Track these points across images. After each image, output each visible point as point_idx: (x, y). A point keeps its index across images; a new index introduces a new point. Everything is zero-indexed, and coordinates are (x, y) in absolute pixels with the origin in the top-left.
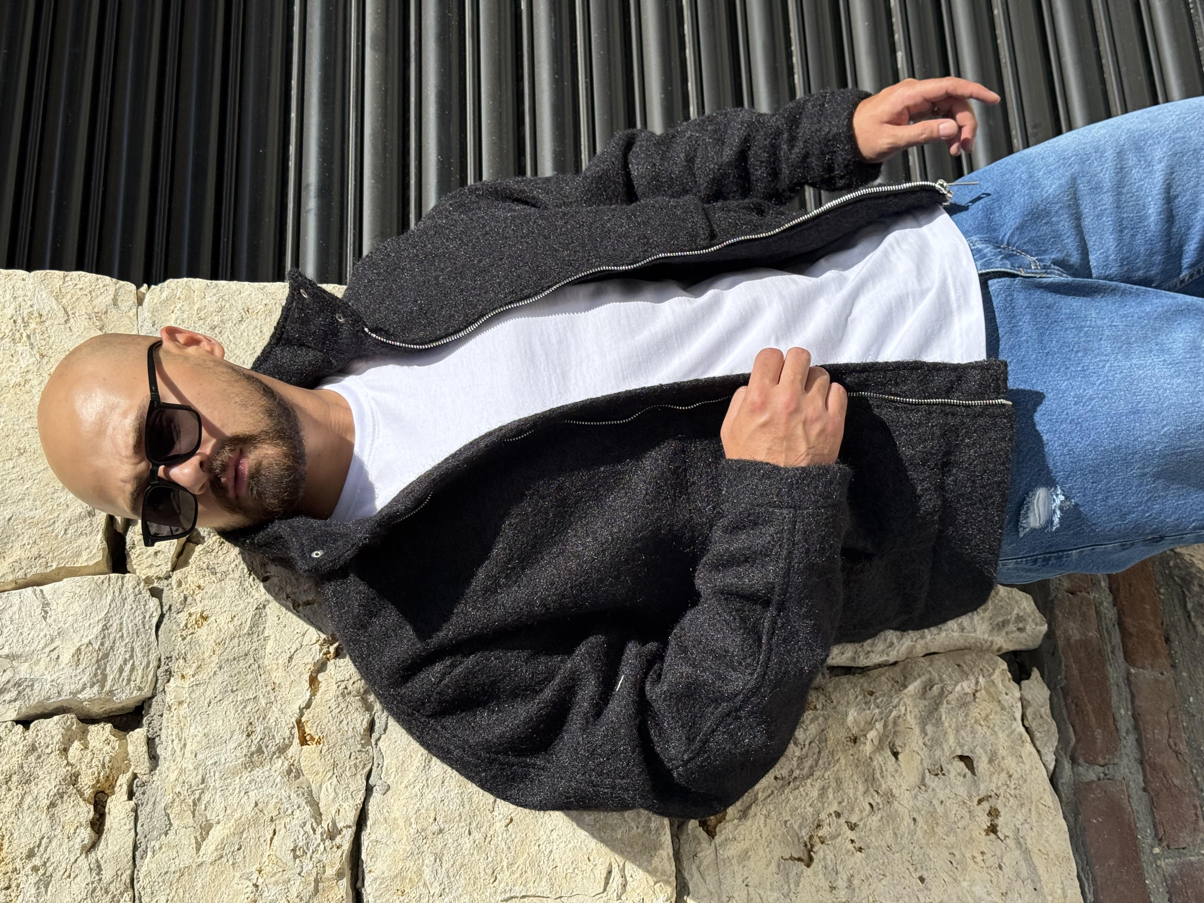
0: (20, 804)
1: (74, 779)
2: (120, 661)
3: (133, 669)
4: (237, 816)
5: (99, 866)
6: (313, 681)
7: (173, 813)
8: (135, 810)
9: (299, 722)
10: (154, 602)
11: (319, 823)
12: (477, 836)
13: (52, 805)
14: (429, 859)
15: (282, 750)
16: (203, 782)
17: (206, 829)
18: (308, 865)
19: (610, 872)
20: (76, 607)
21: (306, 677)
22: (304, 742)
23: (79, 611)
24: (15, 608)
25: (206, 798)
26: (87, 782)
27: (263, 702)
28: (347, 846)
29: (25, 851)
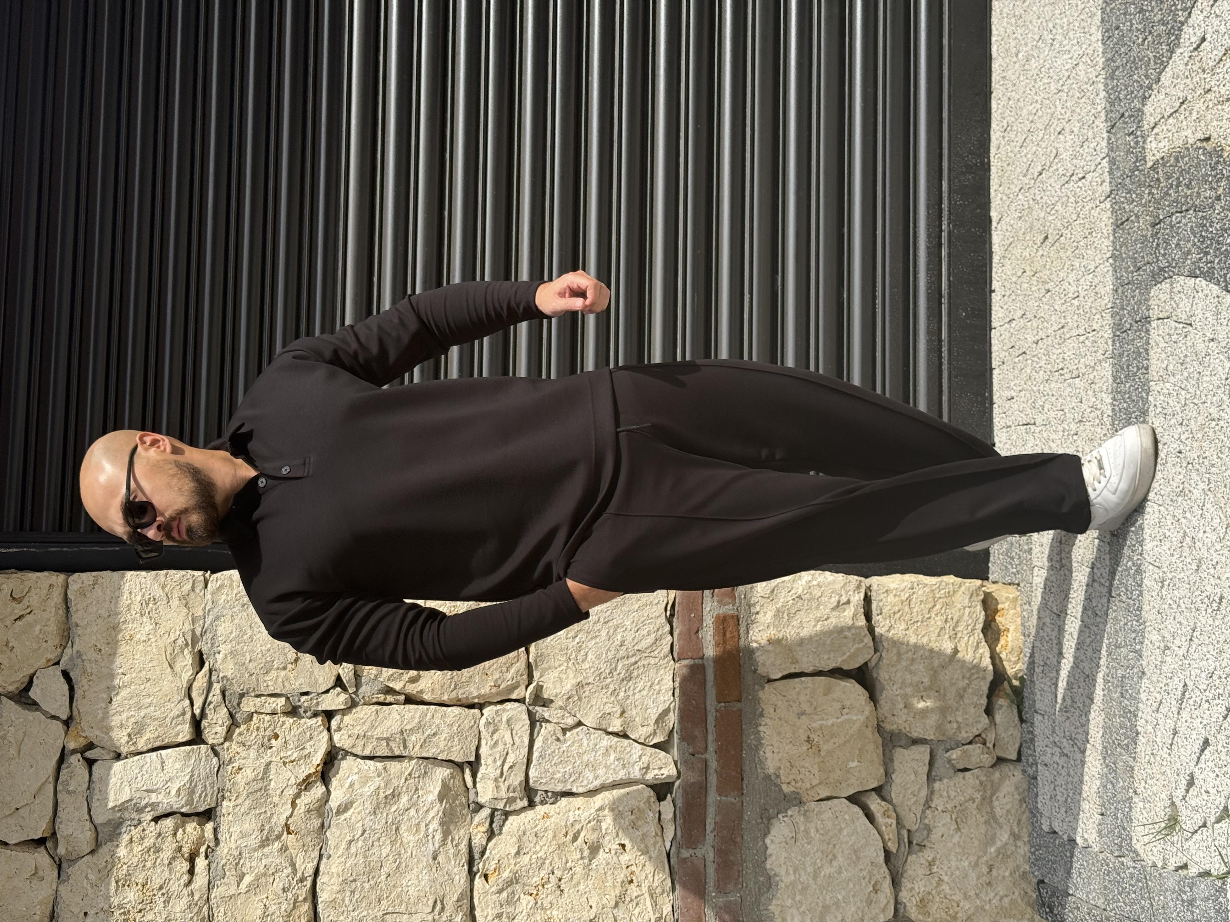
0: (155, 863)
1: (180, 849)
2: (199, 792)
3: (206, 795)
4: (256, 871)
5: (192, 893)
6: (294, 804)
7: (226, 868)
8: (209, 865)
9: (286, 824)
10: (215, 760)
11: (295, 875)
12: (372, 882)
13: (170, 863)
14: (348, 894)
15: (279, 837)
16: (240, 854)
17: (242, 877)
18: (290, 896)
19: (435, 902)
20: (178, 765)
21: (290, 801)
22: (289, 833)
23: (178, 767)
24: (148, 765)
25: (242, 862)
26: (186, 850)
27: (269, 813)
28: (309, 886)
29: (158, 886)
